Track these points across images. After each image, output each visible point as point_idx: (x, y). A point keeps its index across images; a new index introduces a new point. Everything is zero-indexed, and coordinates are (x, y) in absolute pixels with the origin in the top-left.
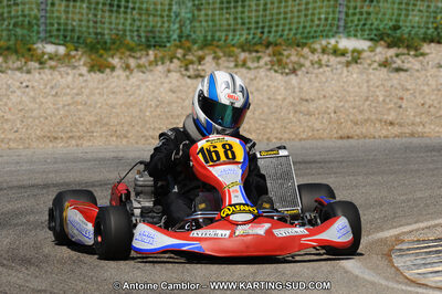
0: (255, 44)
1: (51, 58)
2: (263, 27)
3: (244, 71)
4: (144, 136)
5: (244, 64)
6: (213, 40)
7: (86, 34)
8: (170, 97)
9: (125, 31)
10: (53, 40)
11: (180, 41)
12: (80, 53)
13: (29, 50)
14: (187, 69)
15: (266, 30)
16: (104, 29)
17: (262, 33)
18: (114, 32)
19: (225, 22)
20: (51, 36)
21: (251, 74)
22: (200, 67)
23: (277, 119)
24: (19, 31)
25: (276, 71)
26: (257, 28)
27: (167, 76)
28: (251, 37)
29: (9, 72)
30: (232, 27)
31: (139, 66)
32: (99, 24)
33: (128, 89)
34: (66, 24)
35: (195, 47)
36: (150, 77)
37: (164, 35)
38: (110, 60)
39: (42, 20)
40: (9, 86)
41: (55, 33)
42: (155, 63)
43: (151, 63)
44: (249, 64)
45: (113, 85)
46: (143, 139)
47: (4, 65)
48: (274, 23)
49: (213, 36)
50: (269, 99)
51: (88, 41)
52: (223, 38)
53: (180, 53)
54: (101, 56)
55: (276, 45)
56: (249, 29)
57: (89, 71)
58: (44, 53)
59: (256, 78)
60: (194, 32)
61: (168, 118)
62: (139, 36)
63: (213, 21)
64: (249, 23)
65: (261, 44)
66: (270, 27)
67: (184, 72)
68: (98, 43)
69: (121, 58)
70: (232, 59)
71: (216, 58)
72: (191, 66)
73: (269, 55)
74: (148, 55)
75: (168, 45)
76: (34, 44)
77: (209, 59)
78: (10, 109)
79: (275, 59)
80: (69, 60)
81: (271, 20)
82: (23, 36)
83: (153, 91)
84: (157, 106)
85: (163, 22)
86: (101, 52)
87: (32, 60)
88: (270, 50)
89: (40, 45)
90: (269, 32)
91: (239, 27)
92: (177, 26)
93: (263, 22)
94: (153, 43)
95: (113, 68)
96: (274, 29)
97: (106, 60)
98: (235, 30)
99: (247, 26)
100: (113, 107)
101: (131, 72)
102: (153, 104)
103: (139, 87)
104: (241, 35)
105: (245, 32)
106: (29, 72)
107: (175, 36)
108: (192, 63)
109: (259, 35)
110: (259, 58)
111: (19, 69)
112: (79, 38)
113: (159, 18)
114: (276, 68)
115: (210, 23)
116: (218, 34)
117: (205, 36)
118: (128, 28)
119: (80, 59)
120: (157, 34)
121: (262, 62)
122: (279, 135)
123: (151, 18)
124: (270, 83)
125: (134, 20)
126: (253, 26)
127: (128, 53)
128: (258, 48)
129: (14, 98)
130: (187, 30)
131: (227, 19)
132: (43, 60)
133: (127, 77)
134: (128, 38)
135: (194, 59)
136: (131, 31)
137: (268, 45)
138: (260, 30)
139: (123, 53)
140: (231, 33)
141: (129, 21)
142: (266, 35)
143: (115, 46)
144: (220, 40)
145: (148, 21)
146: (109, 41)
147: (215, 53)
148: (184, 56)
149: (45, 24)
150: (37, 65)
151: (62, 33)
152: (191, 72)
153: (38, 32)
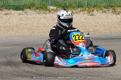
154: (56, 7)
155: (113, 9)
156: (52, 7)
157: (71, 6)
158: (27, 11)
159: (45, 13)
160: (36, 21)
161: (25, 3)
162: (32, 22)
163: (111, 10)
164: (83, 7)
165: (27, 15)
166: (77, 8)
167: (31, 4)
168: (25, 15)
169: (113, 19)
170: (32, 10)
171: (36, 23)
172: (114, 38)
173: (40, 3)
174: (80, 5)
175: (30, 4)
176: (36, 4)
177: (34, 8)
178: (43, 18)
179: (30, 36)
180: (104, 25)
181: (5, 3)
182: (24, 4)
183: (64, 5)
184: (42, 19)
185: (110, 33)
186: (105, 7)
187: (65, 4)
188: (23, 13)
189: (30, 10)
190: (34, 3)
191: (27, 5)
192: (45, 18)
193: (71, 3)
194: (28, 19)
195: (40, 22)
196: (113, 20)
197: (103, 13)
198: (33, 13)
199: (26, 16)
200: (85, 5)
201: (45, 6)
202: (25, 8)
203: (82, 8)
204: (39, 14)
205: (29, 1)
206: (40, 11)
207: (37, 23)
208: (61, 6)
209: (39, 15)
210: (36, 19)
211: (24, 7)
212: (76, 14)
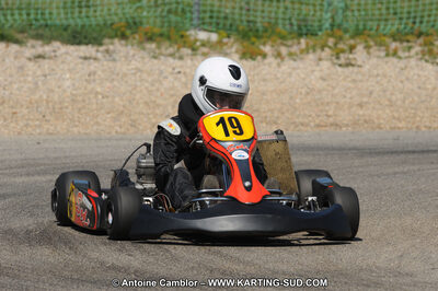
0: (407, 34)
1: (203, 45)
2: (415, 17)
3: (395, 60)
4: (294, 123)
5: (395, 54)
6: (365, 29)
7: (238, 22)
8: (320, 85)
9: (277, 19)
10: (206, 27)
11: (332, 30)
12: (232, 40)
13: (182, 36)
14: (338, 58)
15: (418, 20)
16: (256, 16)
17: (414, 23)
18: (267, 20)
19: (377, 12)
20: (203, 24)
21: (402, 64)
22: (351, 56)
23: (427, 109)
24: (173, 18)
25: (427, 61)
26: (408, 18)
27: (318, 65)
28: (403, 26)
29: (162, 58)
30: (384, 17)
31: (290, 54)
32: (251, 12)
33: (279, 75)
34: (219, 12)
35: (347, 36)
36: (301, 66)
37: (316, 24)
38: (262, 47)
39: (196, 7)
40: (161, 72)
41: (208, 20)
42: (306, 51)
43: (302, 51)
44: (400, 53)
45: (264, 72)
46: (292, 127)
47: (157, 51)
48: (426, 13)
49: (364, 25)
50: (419, 88)
51: (241, 28)
52: (375, 28)
53: (331, 41)
54: (253, 44)
55: (427, 35)
56: (401, 19)
57: (241, 58)
58: (196, 40)
59: (406, 67)
60: (347, 21)
61: (318, 105)
62: (291, 24)
63: (365, 10)
64: (401, 13)
65: (412, 33)
66: (422, 17)
67: (336, 61)
68: (251, 30)
69: (272, 46)
70: (383, 48)
71: (367, 47)
72: (342, 55)
73: (421, 45)
74: (299, 43)
75: (320, 33)
76: (187, 30)
77: (360, 48)
78: (162, 95)
79: (426, 49)
80: (222, 46)
81: (423, 11)
82: (177, 22)
83: (304, 79)
84: (308, 94)
85: (315, 11)
86: (253, 39)
87: (184, 46)
88: (421, 40)
89: (192, 32)
90: (421, 22)
91: (391, 16)
92: (329, 15)
93: (415, 12)
94: (304, 31)
95: (264, 56)
96: (426, 19)
97: (258, 47)
98: (386, 20)
99: (399, 15)
100: (264, 94)
101: (283, 59)
102: (303, 91)
103: (290, 74)
104: (392, 25)
105: (397, 22)
106: (181, 58)
107: (327, 25)
108: (343, 51)
109: (410, 25)
110: (410, 48)
111: (172, 55)
112: (231, 25)
113: (311, 7)
114: (427, 57)
115: (363, 13)
116: (370, 23)
117: (357, 26)
118: (281, 16)
119: (232, 46)
120: (310, 23)
121: (413, 52)
122: (427, 124)
123: (303, 7)
124: (421, 73)
125: (286, 8)
126: (405, 15)
127: (279, 41)
128: (409, 37)
129: (166, 84)
130: (339, 19)
131: (380, 9)
132: (195, 47)
133: (279, 65)
134: (280, 26)
135: (345, 48)
136: (284, 19)
137: (420, 35)
138: (411, 20)
139: (275, 41)
140: (382, 23)
141: (282, 10)
142: (417, 25)
143: (268, 34)
144: (371, 29)
145: (300, 9)
146: (261, 29)
147: (366, 41)
148: (336, 44)
149: (198, 11)
150: (189, 51)
151: (214, 20)
152: (342, 61)
153: (191, 20)
154: (219, 34)
155: (425, 44)
156: (202, 35)
157: (273, 32)
158: (111, 47)
159: (177, 55)
160: (146, 85)
161: (108, 17)
162: (130, 88)
163: (417, 49)
164: (316, 35)
165: (114, 60)
166: (293, 38)
167: (127, 22)
168: (105, 63)
169: (423, 79)
170: (132, 45)
171: (145, 91)
172: (425, 149)
173: (158, 20)
174: (306, 26)
175: (124, 20)
176: (144, 21)
177: (137, 36)
178: (172, 73)
179: (122, 139)
180: (390, 100)
181: (32, 17)
182: (102, 23)
183: (247, 29)
184: (166, 78)
185: (414, 130)
186: (394, 37)
187: (251, 25)
188: (99, 55)
189: (123, 42)
190: (137, 20)
191: (112, 24)
192: (179, 72)
193: (273, 21)
194: (114, 77)
195: (158, 90)
196: (424, 83)
197: (387, 59)
198: (134, 55)
199: (111, 64)
200: (324, 27)
201: (178, 31)
202: (104, 36)
203: (313, 38)
204: (155, 57)
205: (119, 11)
206: (159, 47)
207: (150, 92)
208: (237, 30)
209: (155, 61)
210: (145, 76)
211: (101, 30)
212: (292, 62)
